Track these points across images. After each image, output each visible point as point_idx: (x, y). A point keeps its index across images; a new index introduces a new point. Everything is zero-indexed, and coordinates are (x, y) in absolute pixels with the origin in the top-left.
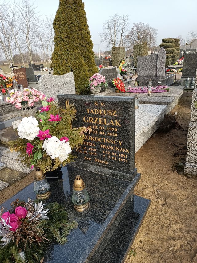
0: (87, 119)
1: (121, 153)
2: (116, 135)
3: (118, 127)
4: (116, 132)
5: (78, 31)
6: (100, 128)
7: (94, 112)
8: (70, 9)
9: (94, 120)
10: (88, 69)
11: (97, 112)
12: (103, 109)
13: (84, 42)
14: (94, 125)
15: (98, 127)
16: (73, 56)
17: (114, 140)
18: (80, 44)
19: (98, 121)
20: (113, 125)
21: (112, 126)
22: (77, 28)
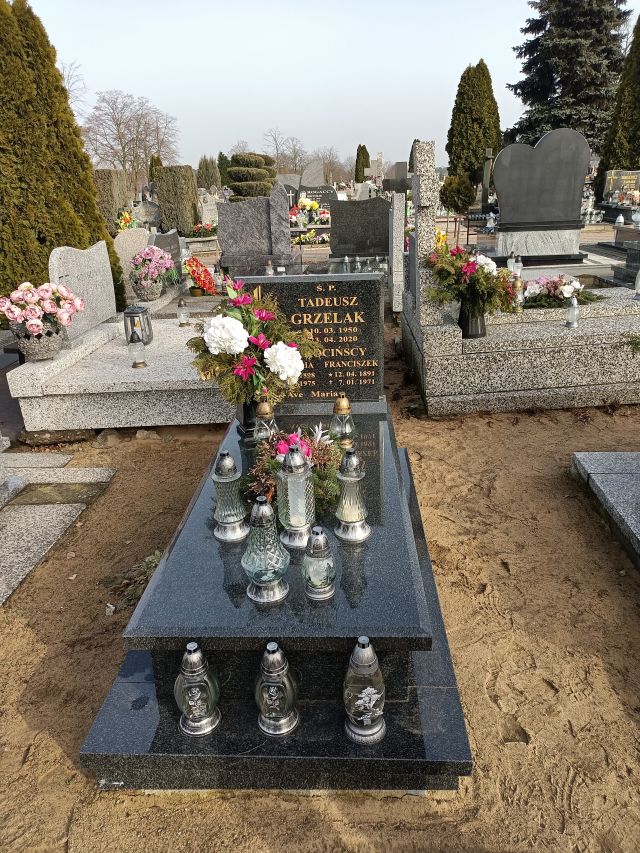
0: (300, 318)
1: (363, 369)
2: (355, 339)
3: (359, 324)
4: (356, 334)
5: (48, 125)
6: (326, 331)
7: (314, 303)
8: (18, 60)
9: (313, 319)
10: (89, 235)
11: (320, 303)
12: (332, 296)
13: (69, 158)
14: (315, 326)
15: (321, 330)
16: (43, 197)
17: (351, 348)
18: (57, 163)
19: (322, 318)
20: (351, 321)
21: (348, 324)
22: (44, 118)
